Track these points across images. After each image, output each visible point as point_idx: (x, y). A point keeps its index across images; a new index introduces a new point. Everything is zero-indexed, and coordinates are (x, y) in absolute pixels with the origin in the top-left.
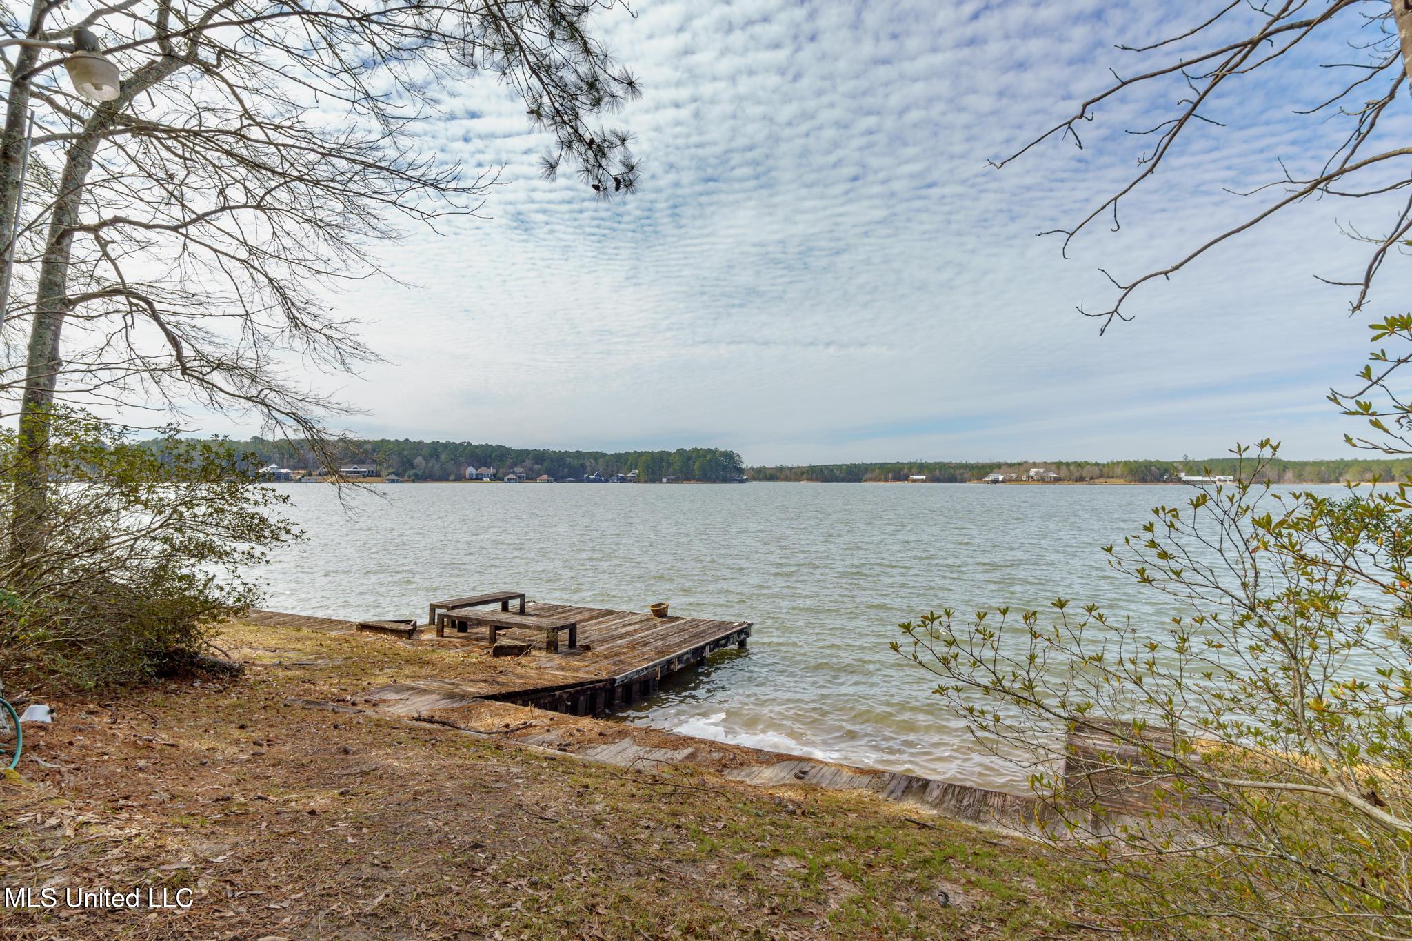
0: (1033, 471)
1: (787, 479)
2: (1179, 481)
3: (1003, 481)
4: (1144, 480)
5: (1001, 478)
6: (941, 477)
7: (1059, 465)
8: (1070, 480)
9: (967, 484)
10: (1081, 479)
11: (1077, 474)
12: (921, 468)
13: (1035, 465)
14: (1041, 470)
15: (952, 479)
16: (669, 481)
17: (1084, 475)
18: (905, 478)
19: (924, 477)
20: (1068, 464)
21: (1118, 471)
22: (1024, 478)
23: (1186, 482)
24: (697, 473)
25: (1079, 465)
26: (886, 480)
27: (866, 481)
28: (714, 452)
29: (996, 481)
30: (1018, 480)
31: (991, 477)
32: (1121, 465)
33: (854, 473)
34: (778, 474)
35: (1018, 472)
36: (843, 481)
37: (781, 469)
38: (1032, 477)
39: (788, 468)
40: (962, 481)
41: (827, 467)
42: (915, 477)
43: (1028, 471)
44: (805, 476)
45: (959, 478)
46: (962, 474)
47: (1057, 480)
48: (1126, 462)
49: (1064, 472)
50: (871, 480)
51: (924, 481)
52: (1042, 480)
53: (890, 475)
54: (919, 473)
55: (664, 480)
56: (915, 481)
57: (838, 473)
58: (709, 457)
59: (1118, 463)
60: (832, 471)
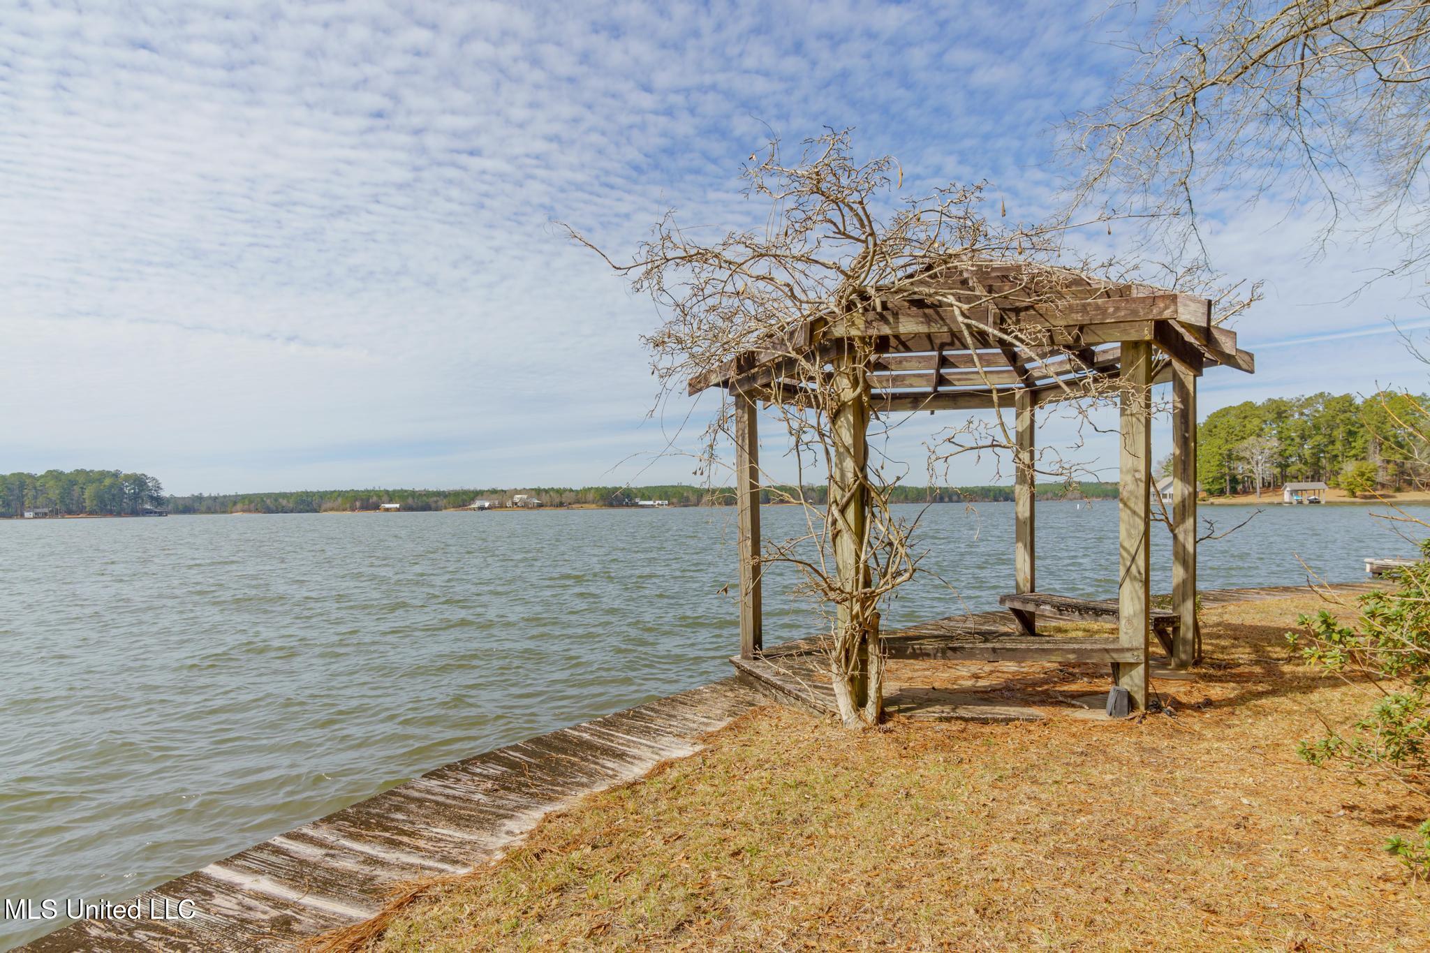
0: (517, 498)
1: (209, 511)
2: (636, 505)
3: (489, 508)
4: (611, 505)
5: (487, 505)
6: (415, 506)
7: (538, 492)
8: (551, 505)
9: (444, 512)
10: (561, 505)
11: (557, 500)
12: (391, 496)
13: (517, 492)
14: (525, 496)
15: (426, 508)
16: (37, 516)
17: (563, 500)
18: (376, 507)
19: (398, 506)
20: (546, 491)
21: (590, 496)
22: (509, 504)
23: (642, 506)
24: (87, 503)
25: (559, 492)
26: (353, 509)
27: (325, 511)
28: (116, 475)
29: (482, 508)
30: (502, 506)
31: (477, 504)
32: (593, 491)
33: (307, 503)
34: (196, 505)
35: (501, 499)
36: (292, 511)
37: (200, 498)
38: (516, 504)
39: (210, 498)
40: (437, 509)
41: (269, 495)
42: (387, 506)
43: (512, 497)
44: (239, 506)
45: (433, 505)
46: (436, 502)
47: (540, 506)
48: (597, 489)
49: (545, 499)
50: (332, 509)
51: (398, 510)
52: (526, 506)
53: (358, 504)
54: (390, 501)
55: (27, 514)
56: (387, 510)
57: (284, 502)
58: (107, 482)
59: (590, 489)
60: (276, 500)
